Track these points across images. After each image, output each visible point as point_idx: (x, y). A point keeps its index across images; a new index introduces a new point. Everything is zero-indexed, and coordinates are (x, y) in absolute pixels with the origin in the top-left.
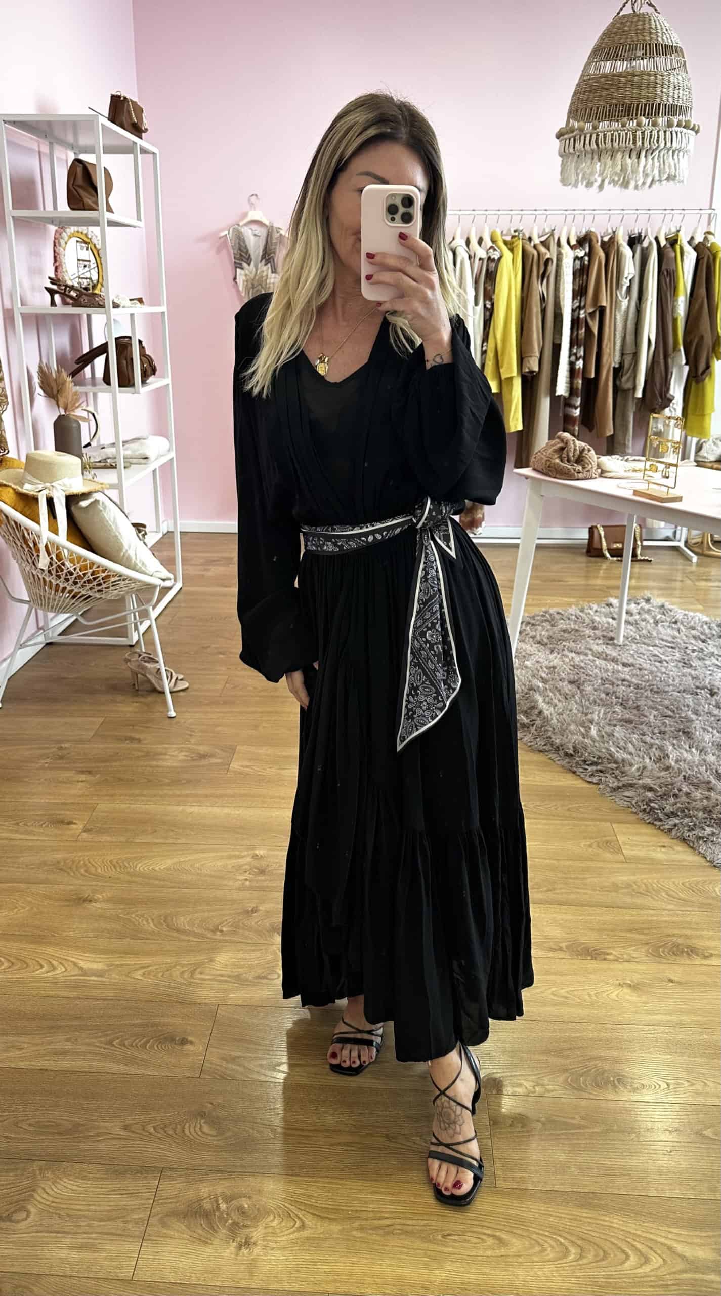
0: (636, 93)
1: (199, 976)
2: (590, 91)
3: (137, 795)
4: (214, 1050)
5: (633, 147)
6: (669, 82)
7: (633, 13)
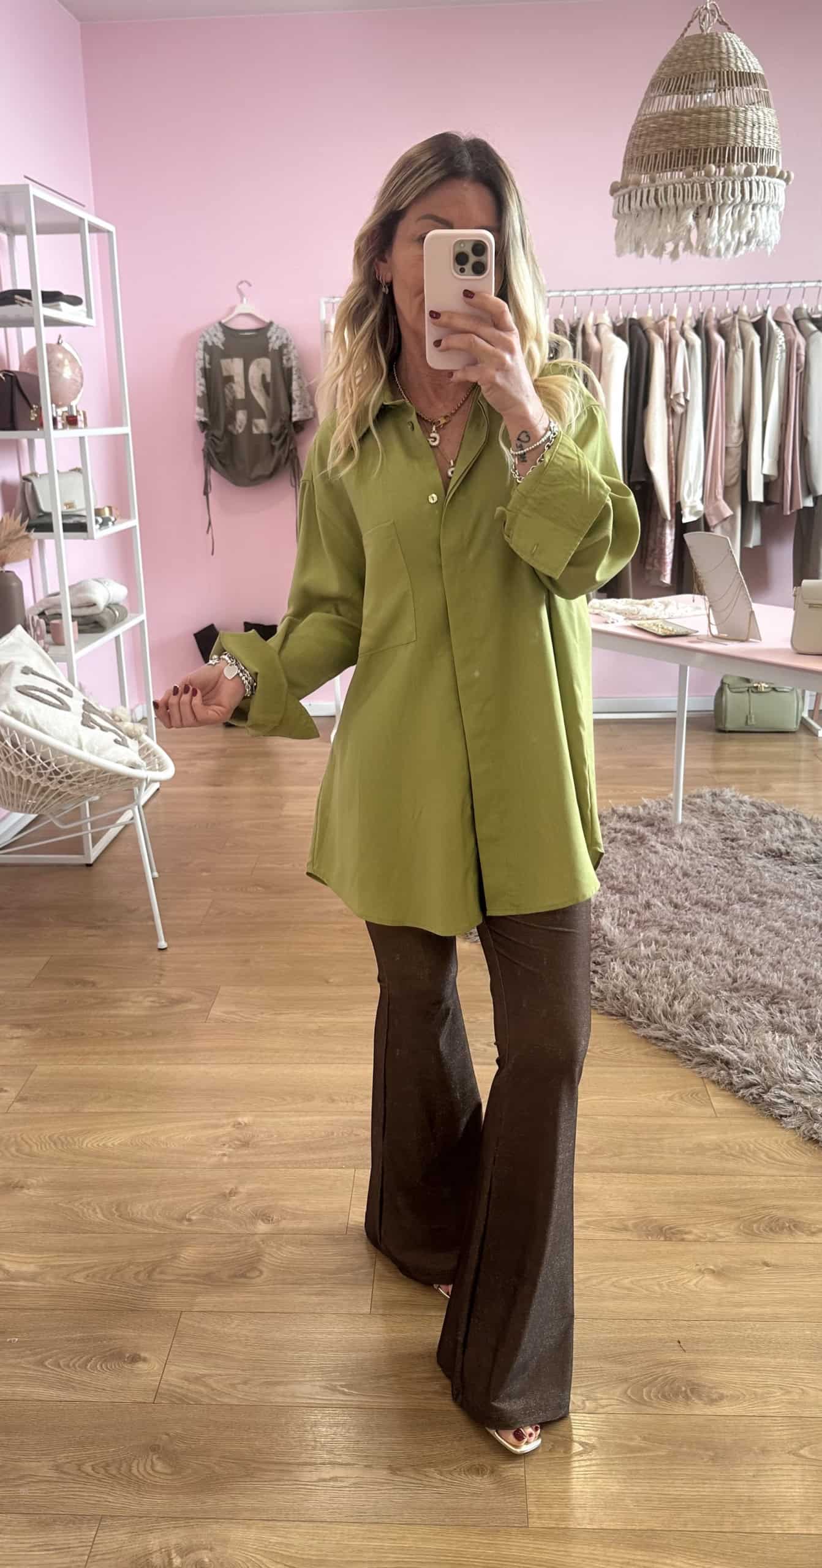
0: (703, 135)
1: (158, 1277)
2: (647, 135)
3: (88, 1054)
4: (172, 1368)
5: (701, 202)
6: (746, 118)
7: (699, 32)
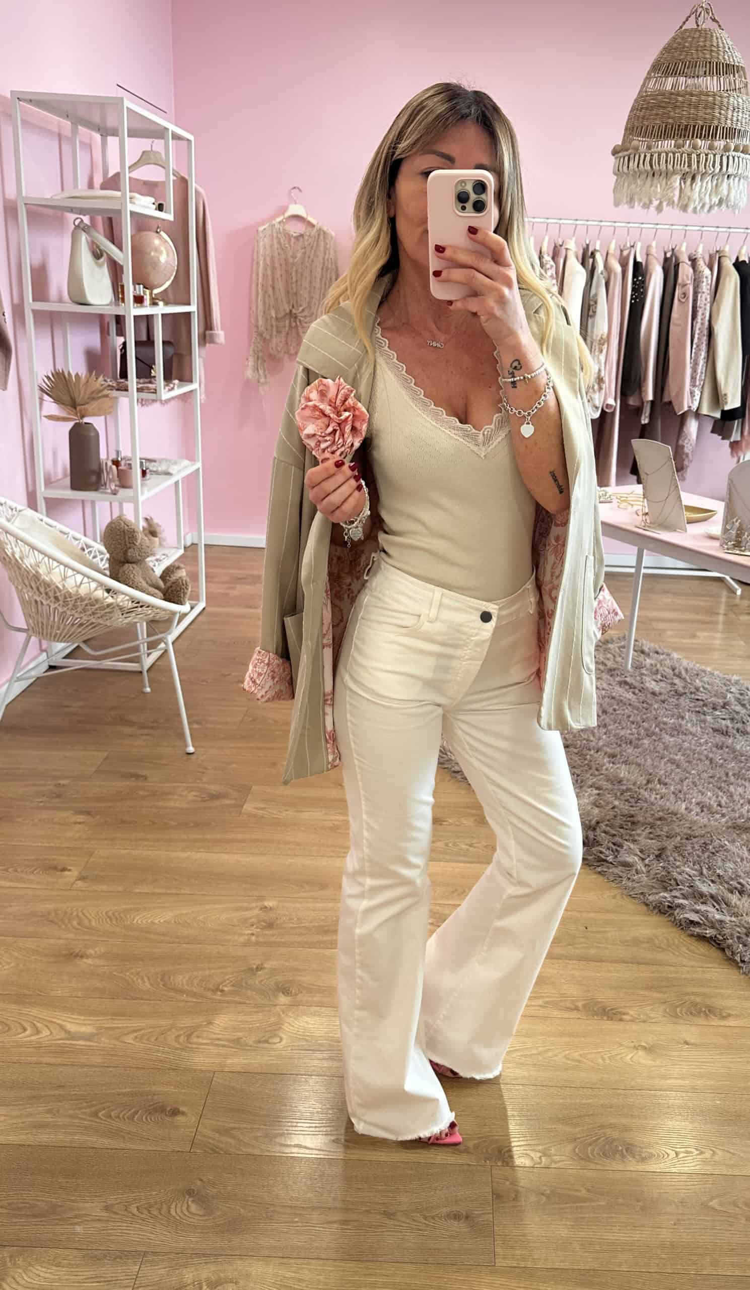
0: (693, 114)
1: (195, 1040)
2: (647, 109)
3: (140, 840)
4: (206, 1121)
5: (688, 170)
6: (728, 103)
7: (696, 27)
